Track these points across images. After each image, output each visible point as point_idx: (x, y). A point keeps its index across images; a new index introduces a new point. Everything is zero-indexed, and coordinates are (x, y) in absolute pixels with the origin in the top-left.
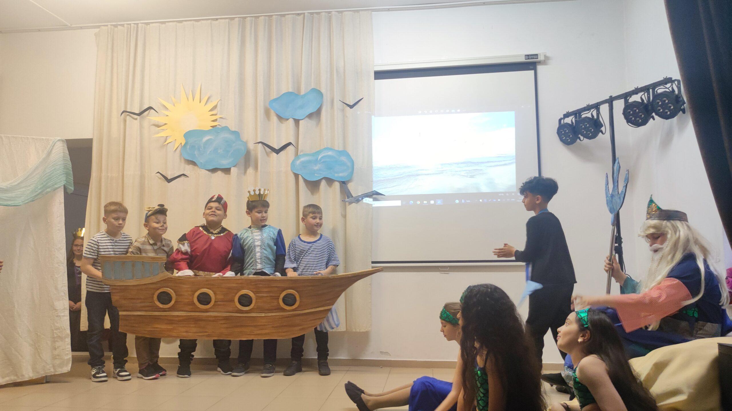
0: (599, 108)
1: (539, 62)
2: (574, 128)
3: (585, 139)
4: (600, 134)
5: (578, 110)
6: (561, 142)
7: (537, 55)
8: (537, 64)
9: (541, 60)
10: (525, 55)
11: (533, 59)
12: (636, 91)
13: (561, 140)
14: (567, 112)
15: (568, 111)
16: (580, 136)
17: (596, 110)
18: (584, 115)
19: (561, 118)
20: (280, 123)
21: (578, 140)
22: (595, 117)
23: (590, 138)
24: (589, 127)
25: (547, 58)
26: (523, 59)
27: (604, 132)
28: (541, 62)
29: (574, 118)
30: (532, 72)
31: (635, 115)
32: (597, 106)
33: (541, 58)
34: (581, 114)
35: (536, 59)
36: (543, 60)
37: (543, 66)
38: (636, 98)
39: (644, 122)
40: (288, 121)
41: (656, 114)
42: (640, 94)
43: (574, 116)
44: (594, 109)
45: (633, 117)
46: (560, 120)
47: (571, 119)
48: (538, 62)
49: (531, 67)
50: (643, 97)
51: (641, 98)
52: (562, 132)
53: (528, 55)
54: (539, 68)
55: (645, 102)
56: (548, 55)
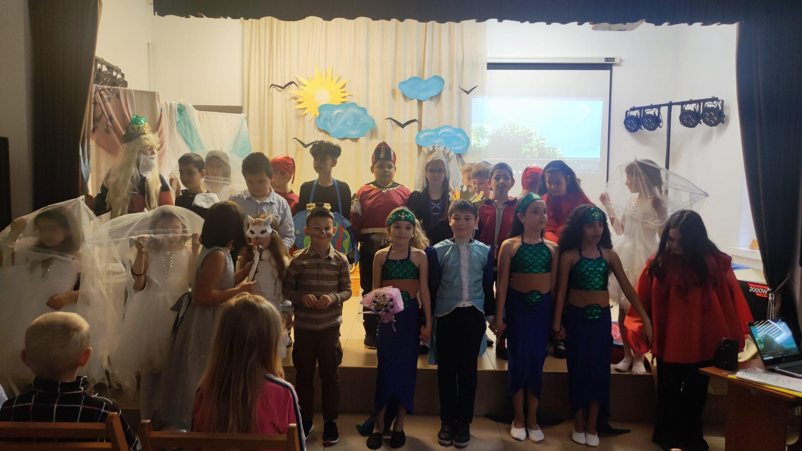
0: (660, 108)
1: (615, 64)
2: (639, 120)
3: (645, 129)
4: (658, 127)
5: (642, 107)
6: (627, 130)
7: (614, 58)
8: (613, 65)
10: (605, 58)
11: (611, 61)
12: (691, 102)
13: (627, 127)
15: (635, 106)
16: (642, 126)
17: (658, 109)
18: (648, 112)
19: (628, 110)
20: (405, 102)
21: (640, 129)
22: (657, 115)
23: (650, 130)
24: (651, 122)
25: (621, 61)
26: (603, 61)
27: (661, 126)
28: (617, 65)
30: (609, 71)
31: (688, 119)
32: (659, 107)
33: (617, 61)
34: (645, 111)
35: (613, 61)
36: (618, 63)
37: (617, 67)
38: (690, 107)
39: (694, 126)
40: (412, 101)
41: (704, 122)
42: (694, 105)
43: (639, 111)
44: (656, 109)
45: (687, 120)
46: (627, 112)
47: (636, 113)
49: (608, 67)
50: (696, 108)
51: (694, 108)
52: (628, 121)
53: (607, 58)
54: (614, 68)
55: (697, 111)
56: (623, 58)
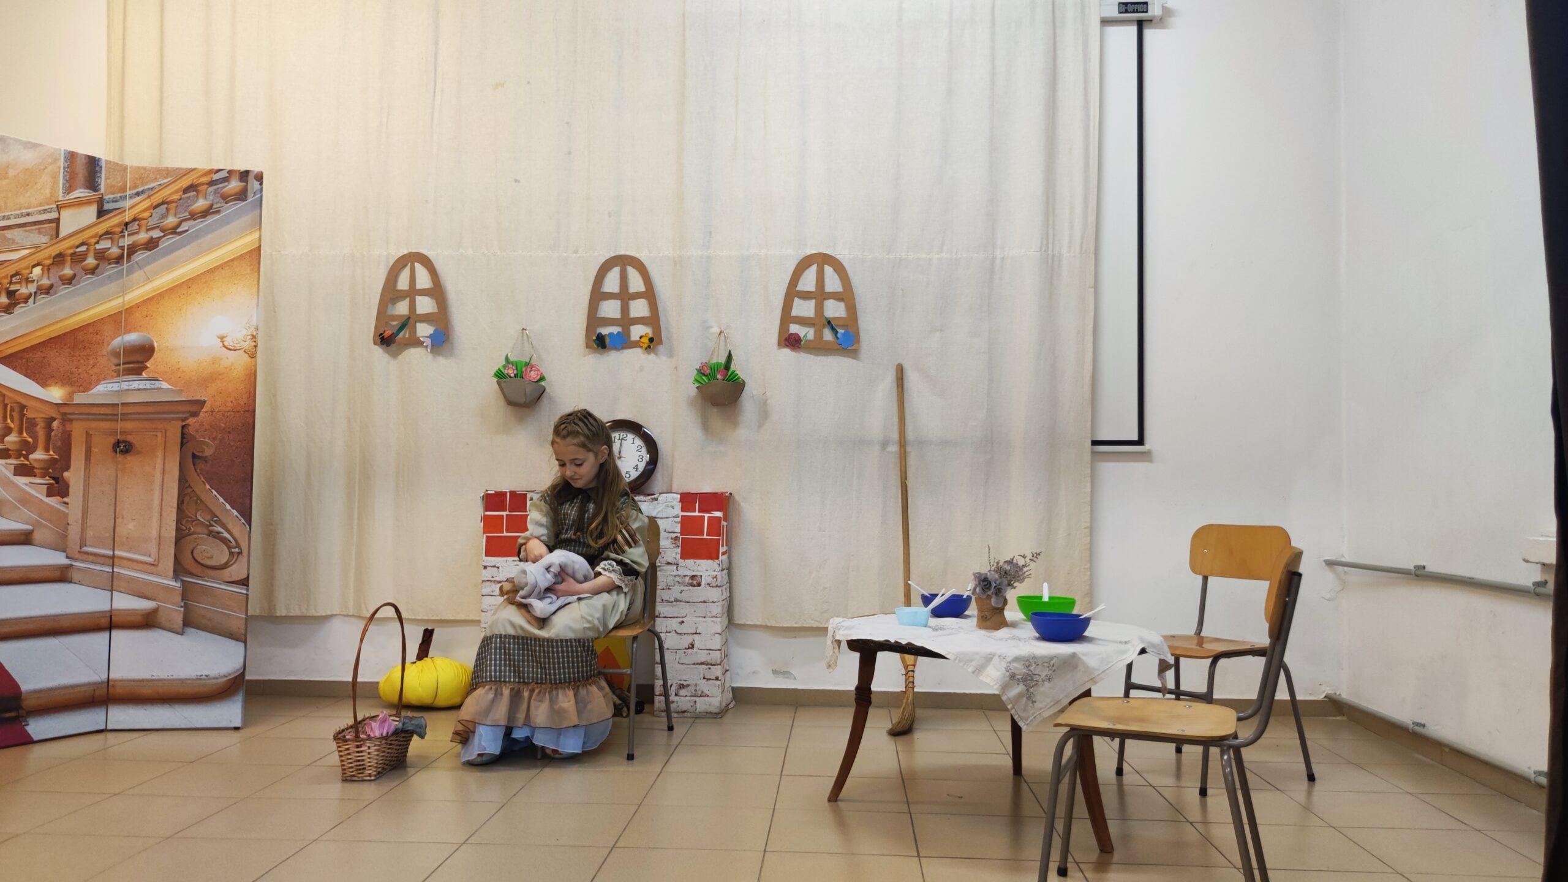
1: (1150, 21)
7: (1146, 3)
9: (1154, 17)
10: (1120, 3)
11: (1137, 12)
25: (1167, 12)
26: (1114, 12)
28: (1153, 22)
33: (1155, 10)
35: (1143, 12)
36: (1157, 16)
37: (1157, 31)
48: (1145, 21)
53: (1126, 4)
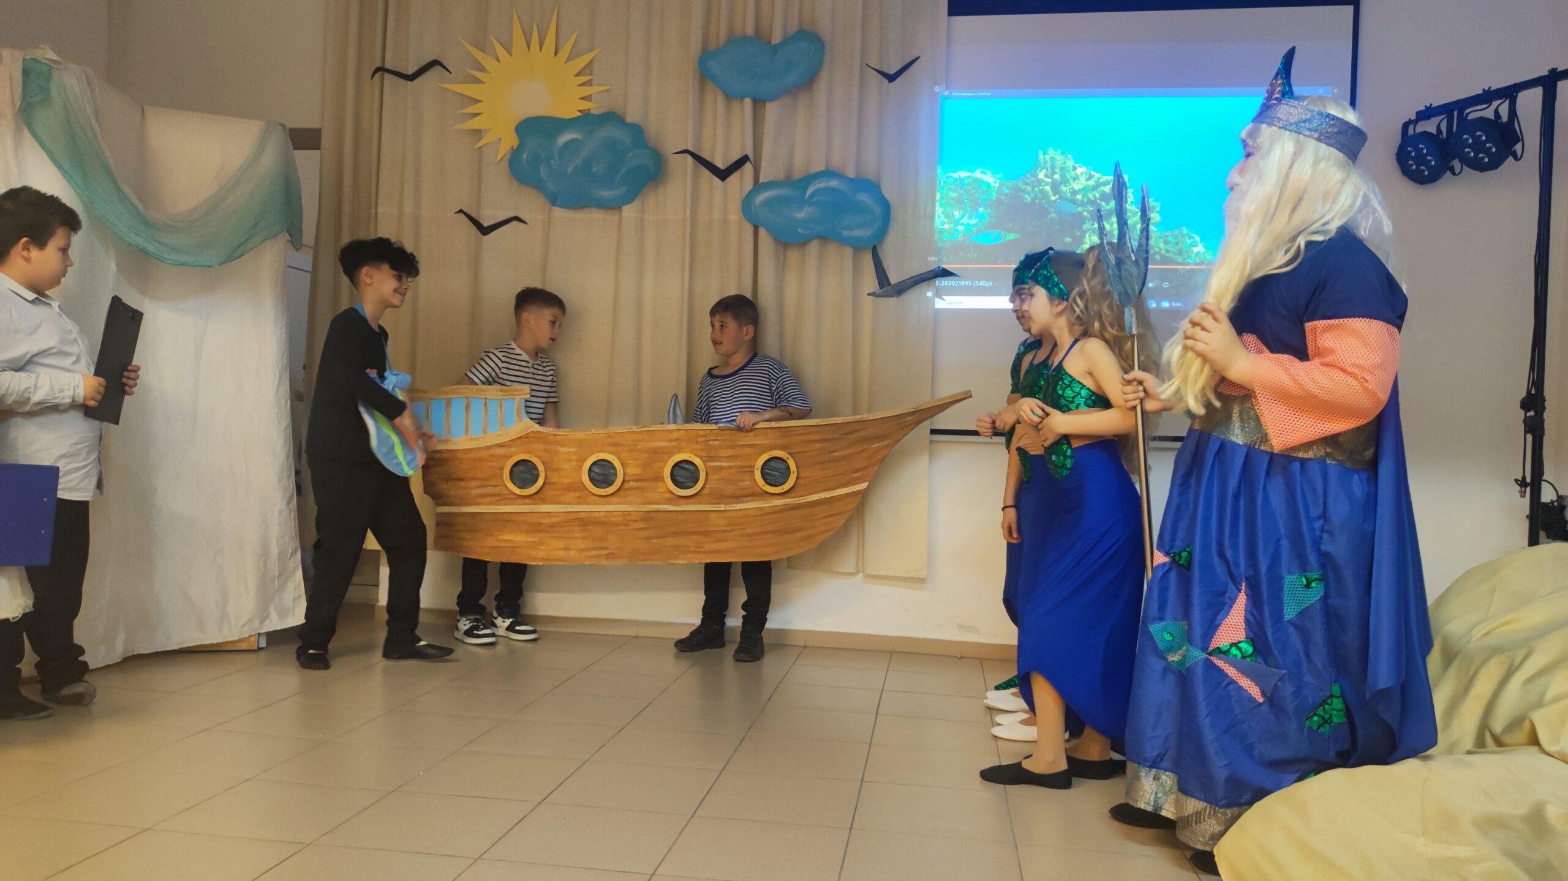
0: (1516, 95)
2: (1445, 143)
3: (1464, 168)
4: (1511, 158)
5: (1458, 101)
6: (1405, 177)
13: (1406, 171)
14: (1428, 105)
15: (1431, 105)
16: (1456, 163)
17: (1508, 100)
18: (1474, 113)
19: (1410, 120)
21: (1448, 173)
22: (1505, 117)
23: (1483, 169)
24: (1486, 143)
27: (1519, 155)
29: (1446, 120)
30: (1349, 10)
32: (1510, 94)
34: (1467, 111)
43: (1445, 115)
44: (1501, 100)
46: (1406, 126)
47: (1437, 123)
52: (1410, 152)
